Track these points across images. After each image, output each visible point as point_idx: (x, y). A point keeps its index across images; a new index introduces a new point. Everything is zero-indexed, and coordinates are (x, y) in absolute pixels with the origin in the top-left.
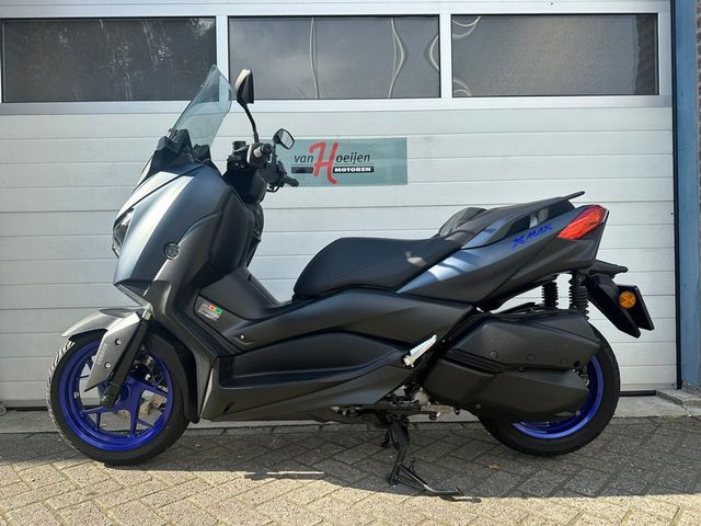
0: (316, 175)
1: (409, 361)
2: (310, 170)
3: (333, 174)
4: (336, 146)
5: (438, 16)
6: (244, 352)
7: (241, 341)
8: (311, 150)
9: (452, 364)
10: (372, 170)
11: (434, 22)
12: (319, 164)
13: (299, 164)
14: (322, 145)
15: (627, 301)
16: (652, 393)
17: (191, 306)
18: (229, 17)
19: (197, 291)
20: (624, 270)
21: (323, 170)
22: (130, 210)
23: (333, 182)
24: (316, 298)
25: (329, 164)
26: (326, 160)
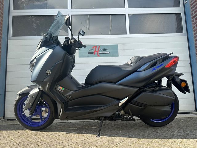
0: (94, 54)
1: (120, 104)
2: (92, 53)
3: (99, 54)
4: (99, 47)
5: (125, 14)
6: (71, 100)
7: (70, 97)
8: (93, 48)
9: (132, 105)
10: (109, 53)
11: (124, 16)
12: (95, 51)
13: (90, 52)
14: (96, 47)
15: (183, 85)
16: (189, 113)
17: (55, 88)
18: (72, 15)
19: (56, 83)
20: (182, 75)
21: (96, 53)
22: (35, 59)
23: (99, 56)
24: (92, 84)
25: (98, 51)
26: (97, 50)
